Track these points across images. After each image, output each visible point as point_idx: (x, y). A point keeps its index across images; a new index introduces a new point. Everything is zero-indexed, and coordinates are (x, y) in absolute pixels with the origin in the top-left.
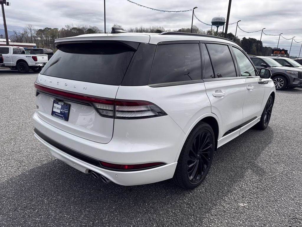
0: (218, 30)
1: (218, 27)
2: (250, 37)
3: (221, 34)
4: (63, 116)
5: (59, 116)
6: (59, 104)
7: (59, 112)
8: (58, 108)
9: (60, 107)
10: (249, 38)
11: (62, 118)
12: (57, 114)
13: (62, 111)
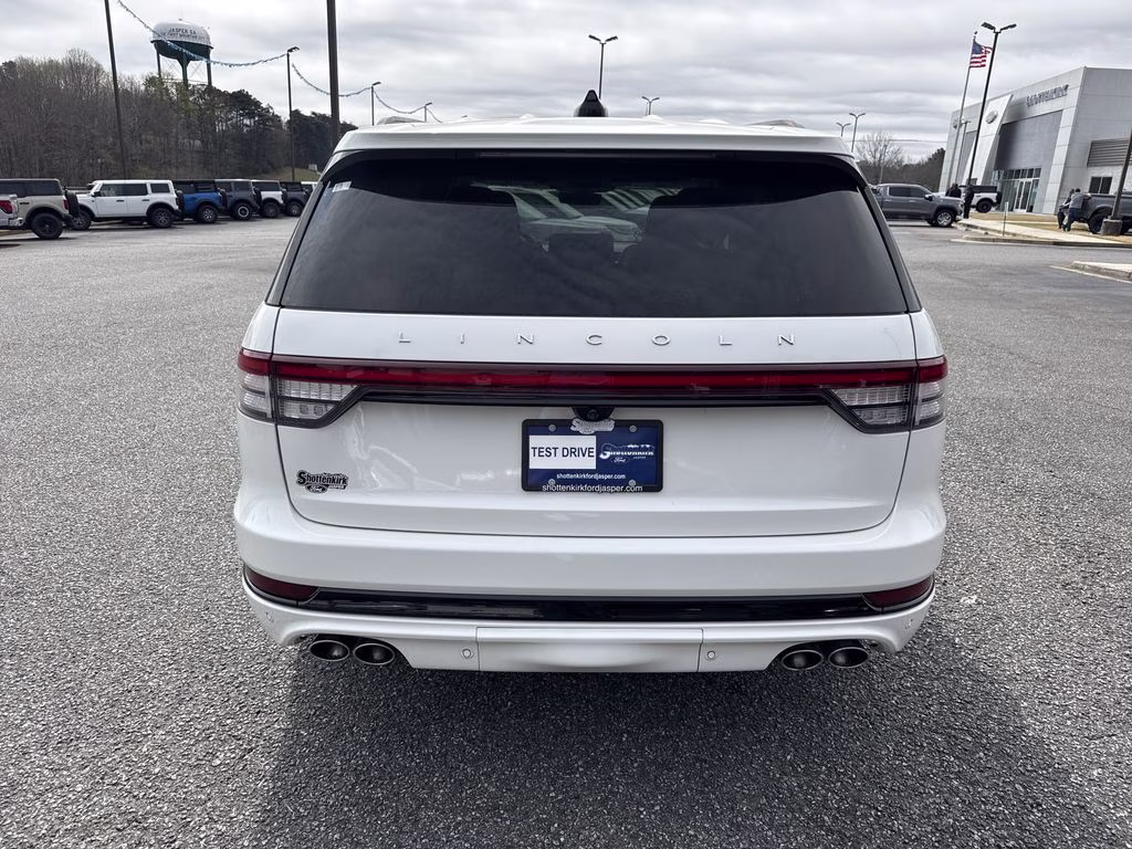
0: (189, 78)
1: (184, 64)
2: (317, 111)
3: (204, 92)
4: (621, 477)
5: (593, 482)
6: (576, 434)
7: (591, 464)
8: (549, 452)
10: (313, 113)
11: (617, 489)
13: (612, 457)
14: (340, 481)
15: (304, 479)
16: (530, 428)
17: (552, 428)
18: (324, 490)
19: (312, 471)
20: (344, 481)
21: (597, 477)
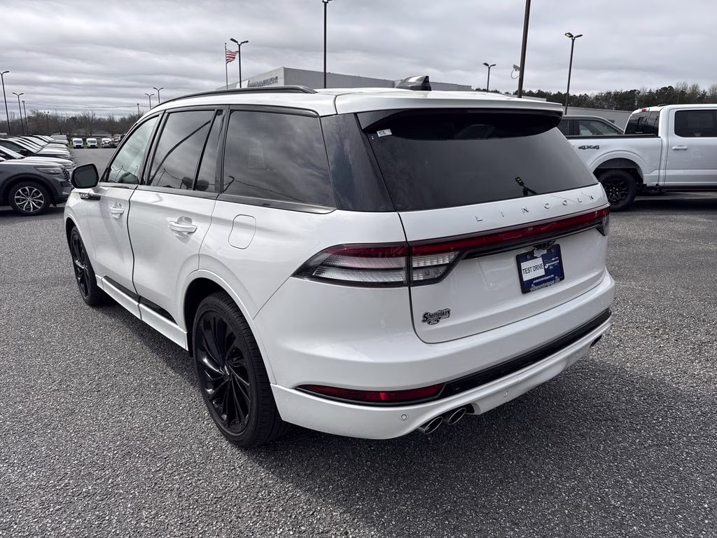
4: (553, 276)
5: (545, 281)
6: (536, 258)
8: (536, 268)
9: (539, 261)
11: (553, 282)
12: (537, 281)
13: (549, 266)
14: (445, 313)
15: (427, 318)
16: (520, 259)
17: (528, 257)
18: (438, 321)
19: (432, 311)
20: (449, 312)
21: (546, 278)
